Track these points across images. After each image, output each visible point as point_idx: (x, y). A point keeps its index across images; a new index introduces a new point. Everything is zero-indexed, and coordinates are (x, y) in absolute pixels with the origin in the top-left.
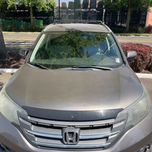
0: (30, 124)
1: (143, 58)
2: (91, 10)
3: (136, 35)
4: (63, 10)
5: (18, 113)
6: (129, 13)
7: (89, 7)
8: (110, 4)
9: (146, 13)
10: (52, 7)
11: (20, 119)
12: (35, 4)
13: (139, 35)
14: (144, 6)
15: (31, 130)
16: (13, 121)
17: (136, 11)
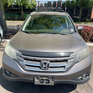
0: (23, 59)
1: (88, 34)
2: (58, 8)
3: (85, 23)
4: (41, 8)
5: (17, 53)
6: (81, 10)
7: (56, 6)
8: (70, 5)
9: (91, 10)
10: (35, 6)
11: (18, 57)
12: (24, 4)
13: (87, 24)
14: (90, 6)
15: (23, 62)
16: (14, 58)
17: (85, 9)
